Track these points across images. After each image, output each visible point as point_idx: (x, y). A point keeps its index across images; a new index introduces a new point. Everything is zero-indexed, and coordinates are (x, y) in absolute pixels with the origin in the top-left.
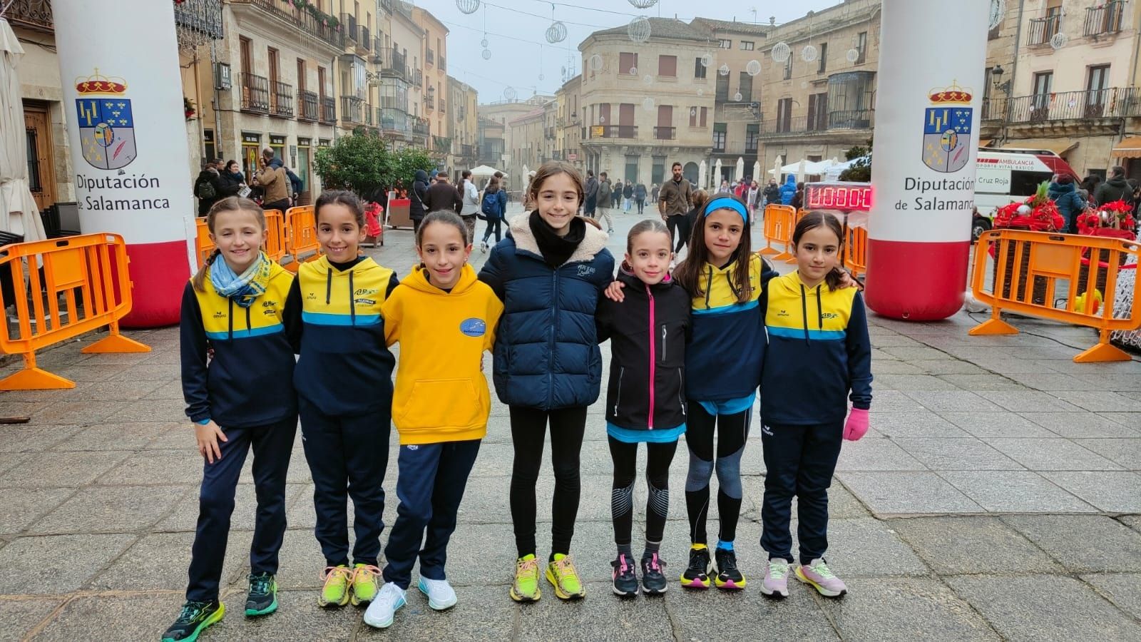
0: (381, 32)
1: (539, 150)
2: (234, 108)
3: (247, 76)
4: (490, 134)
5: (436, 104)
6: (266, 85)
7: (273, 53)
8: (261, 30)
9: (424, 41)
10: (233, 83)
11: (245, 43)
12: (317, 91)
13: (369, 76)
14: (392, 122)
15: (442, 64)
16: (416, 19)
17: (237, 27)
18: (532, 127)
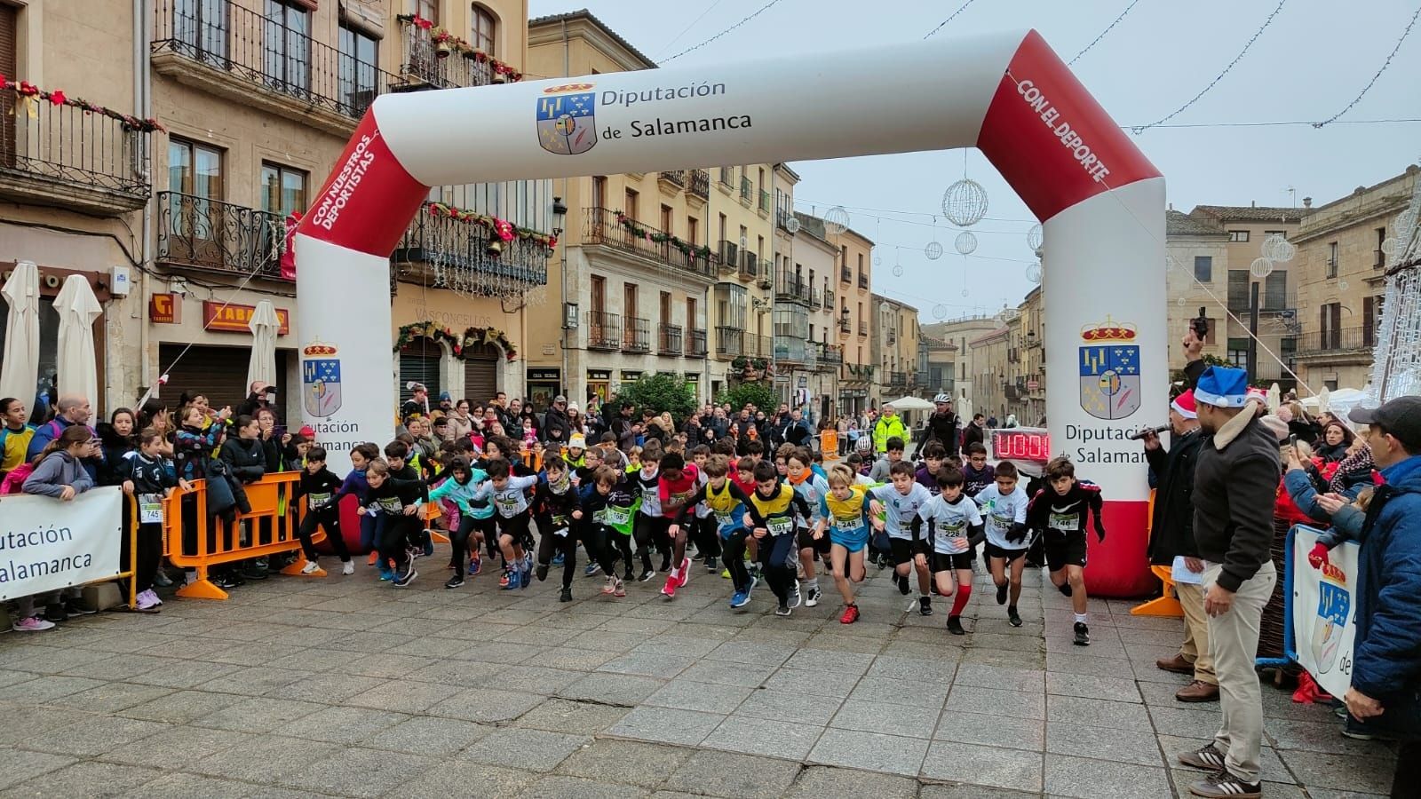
0: (777, 254)
1: (1002, 376)
2: (580, 346)
3: (599, 315)
4: (937, 357)
5: (854, 327)
6: (620, 322)
7: (631, 289)
8: (618, 268)
9: (840, 258)
10: (580, 320)
11: (598, 282)
12: (684, 325)
13: (757, 303)
14: (786, 350)
15: (863, 282)
16: (831, 235)
17: (588, 266)
18: (994, 348)
